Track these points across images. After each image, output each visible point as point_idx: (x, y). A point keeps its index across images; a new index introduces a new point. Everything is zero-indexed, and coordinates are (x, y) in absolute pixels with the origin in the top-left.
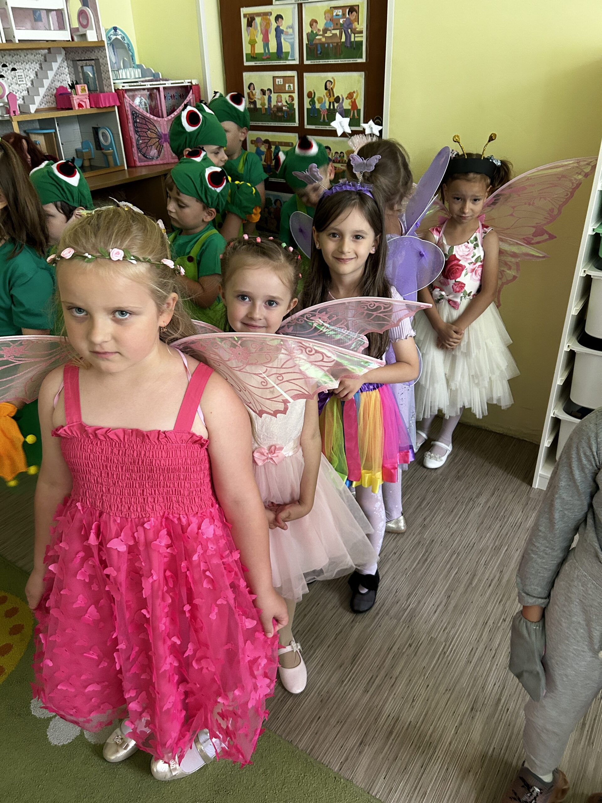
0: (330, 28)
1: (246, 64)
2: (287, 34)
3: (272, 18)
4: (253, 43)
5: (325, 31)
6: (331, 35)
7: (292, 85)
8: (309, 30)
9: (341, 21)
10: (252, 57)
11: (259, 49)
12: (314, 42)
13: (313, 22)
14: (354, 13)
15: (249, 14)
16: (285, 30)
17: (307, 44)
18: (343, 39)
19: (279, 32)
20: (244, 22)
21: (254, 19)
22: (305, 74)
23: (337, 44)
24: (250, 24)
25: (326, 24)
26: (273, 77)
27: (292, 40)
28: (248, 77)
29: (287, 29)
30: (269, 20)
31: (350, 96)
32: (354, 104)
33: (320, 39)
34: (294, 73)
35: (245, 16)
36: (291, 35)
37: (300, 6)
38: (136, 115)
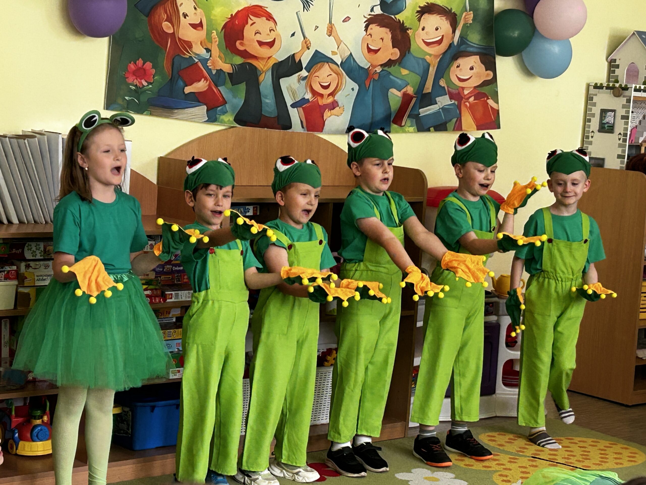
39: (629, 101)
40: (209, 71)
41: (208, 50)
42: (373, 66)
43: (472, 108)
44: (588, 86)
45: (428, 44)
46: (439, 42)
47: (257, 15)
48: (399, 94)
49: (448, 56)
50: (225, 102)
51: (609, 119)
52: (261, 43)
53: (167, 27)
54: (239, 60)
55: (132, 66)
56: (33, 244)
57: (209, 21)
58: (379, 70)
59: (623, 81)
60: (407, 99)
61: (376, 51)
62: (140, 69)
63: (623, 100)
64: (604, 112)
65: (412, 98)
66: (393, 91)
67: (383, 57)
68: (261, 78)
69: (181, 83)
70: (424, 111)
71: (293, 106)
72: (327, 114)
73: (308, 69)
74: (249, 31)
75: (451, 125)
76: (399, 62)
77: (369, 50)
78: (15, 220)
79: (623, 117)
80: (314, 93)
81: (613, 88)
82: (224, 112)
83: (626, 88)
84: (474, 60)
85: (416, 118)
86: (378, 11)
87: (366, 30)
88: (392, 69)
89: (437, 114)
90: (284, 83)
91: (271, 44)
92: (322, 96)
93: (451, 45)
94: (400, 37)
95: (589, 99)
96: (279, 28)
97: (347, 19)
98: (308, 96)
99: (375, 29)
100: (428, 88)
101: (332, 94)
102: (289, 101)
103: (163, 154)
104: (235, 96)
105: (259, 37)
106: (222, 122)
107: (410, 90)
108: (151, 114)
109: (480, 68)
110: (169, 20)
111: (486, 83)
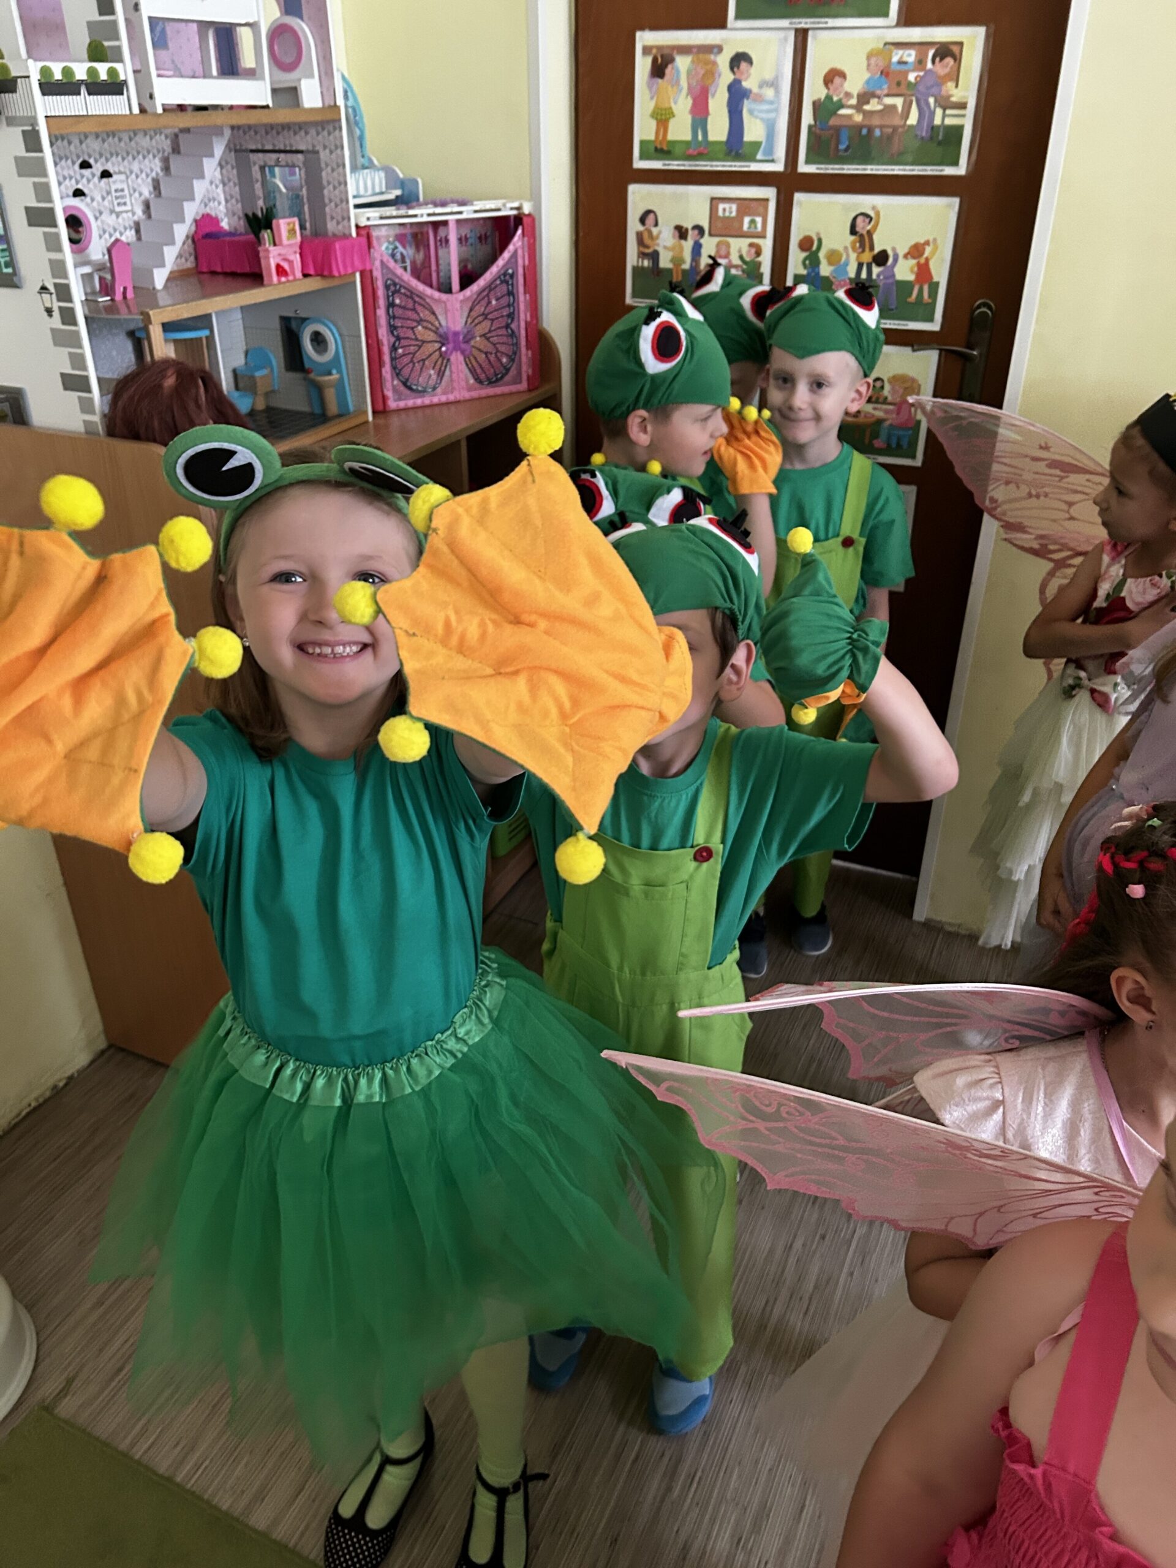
0: (878, 92)
1: (639, 164)
2: (759, 99)
3: (723, 61)
4: (663, 118)
5: (864, 98)
6: (880, 107)
7: (759, 220)
8: (821, 93)
9: (912, 77)
10: (656, 149)
11: (680, 130)
12: (833, 122)
13: (833, 76)
14: (949, 61)
15: (659, 48)
16: (755, 90)
17: (810, 127)
18: (913, 119)
19: (737, 95)
21: (672, 60)
22: (798, 197)
23: (895, 129)
24: (658, 70)
25: (868, 82)
26: (713, 199)
27: (772, 115)
28: (639, 196)
29: (761, 87)
30: (715, 63)
31: (916, 251)
32: (923, 272)
33: (849, 117)
34: (769, 193)
35: (646, 50)
36: (771, 103)
37: (802, 36)
38: (394, 287)
63: (11, 140)
79: (35, 217)
83: (9, 83)
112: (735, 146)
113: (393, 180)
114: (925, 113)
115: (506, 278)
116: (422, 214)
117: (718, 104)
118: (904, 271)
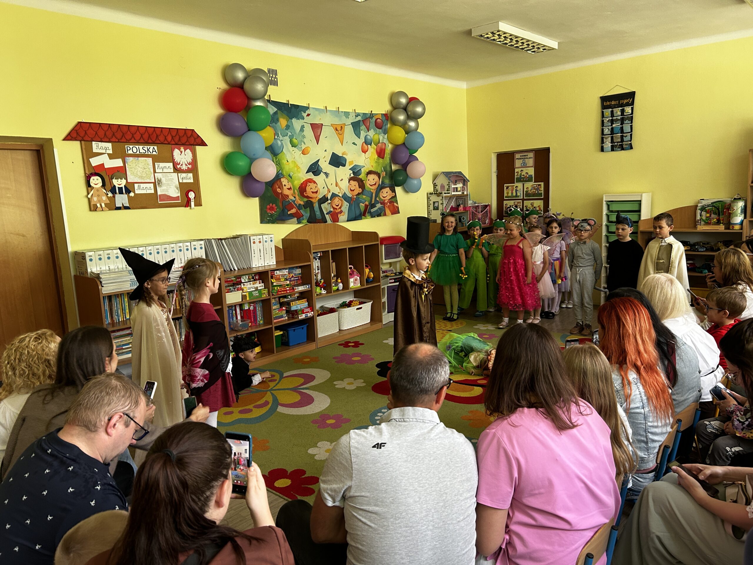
1: (505, 199)
3: (515, 187)
4: (508, 193)
6: (533, 191)
7: (520, 204)
8: (526, 190)
9: (536, 188)
11: (510, 195)
13: (527, 188)
14: (540, 186)
16: (518, 190)
17: (525, 194)
19: (516, 190)
20: (505, 188)
21: (509, 187)
22: (524, 201)
23: (535, 193)
24: (507, 188)
25: (531, 189)
26: (514, 202)
27: (521, 193)
28: (505, 202)
30: (513, 187)
31: (539, 206)
32: (540, 209)
33: (529, 192)
34: (521, 201)
35: (506, 186)
36: (520, 191)
37: (523, 184)
38: (473, 212)
39: (443, 198)
40: (296, 205)
41: (295, 197)
42: (353, 196)
43: (389, 207)
44: (427, 194)
45: (371, 185)
46: (375, 184)
47: (310, 182)
48: (364, 205)
49: (378, 189)
50: (303, 216)
51: (436, 205)
52: (313, 192)
53: (279, 190)
54: (306, 200)
55: (268, 206)
56: (244, 277)
57: (293, 186)
58: (355, 197)
59: (439, 191)
60: (366, 206)
61: (353, 190)
62: (271, 207)
63: (441, 198)
64: (434, 203)
65: (368, 206)
66: (361, 204)
67: (356, 192)
68: (314, 205)
69: (286, 211)
70: (372, 210)
71: (327, 214)
72: (339, 215)
73: (331, 200)
74: (308, 189)
75: (382, 214)
76: (362, 193)
77: (351, 190)
78: (236, 269)
79: (441, 204)
80: (334, 208)
81: (437, 193)
82: (303, 219)
83: (441, 193)
84: (388, 189)
85: (370, 212)
86: (352, 175)
87: (349, 182)
88: (360, 196)
89: (377, 210)
90: (323, 206)
91: (316, 192)
92: (336, 209)
93: (379, 185)
94: (361, 184)
95: (428, 198)
96: (319, 186)
97: (342, 180)
98: (332, 210)
99: (352, 182)
100: (373, 202)
101: (340, 208)
102: (325, 213)
103: (283, 238)
104: (306, 213)
105: (312, 190)
106: (303, 223)
107: (367, 203)
108: (277, 223)
109: (390, 192)
110: (279, 188)
111: (392, 197)
112: (516, 196)
113: (473, 202)
114: (538, 192)
115: (487, 212)
116: (477, 205)
117: (514, 192)
118: (538, 209)
